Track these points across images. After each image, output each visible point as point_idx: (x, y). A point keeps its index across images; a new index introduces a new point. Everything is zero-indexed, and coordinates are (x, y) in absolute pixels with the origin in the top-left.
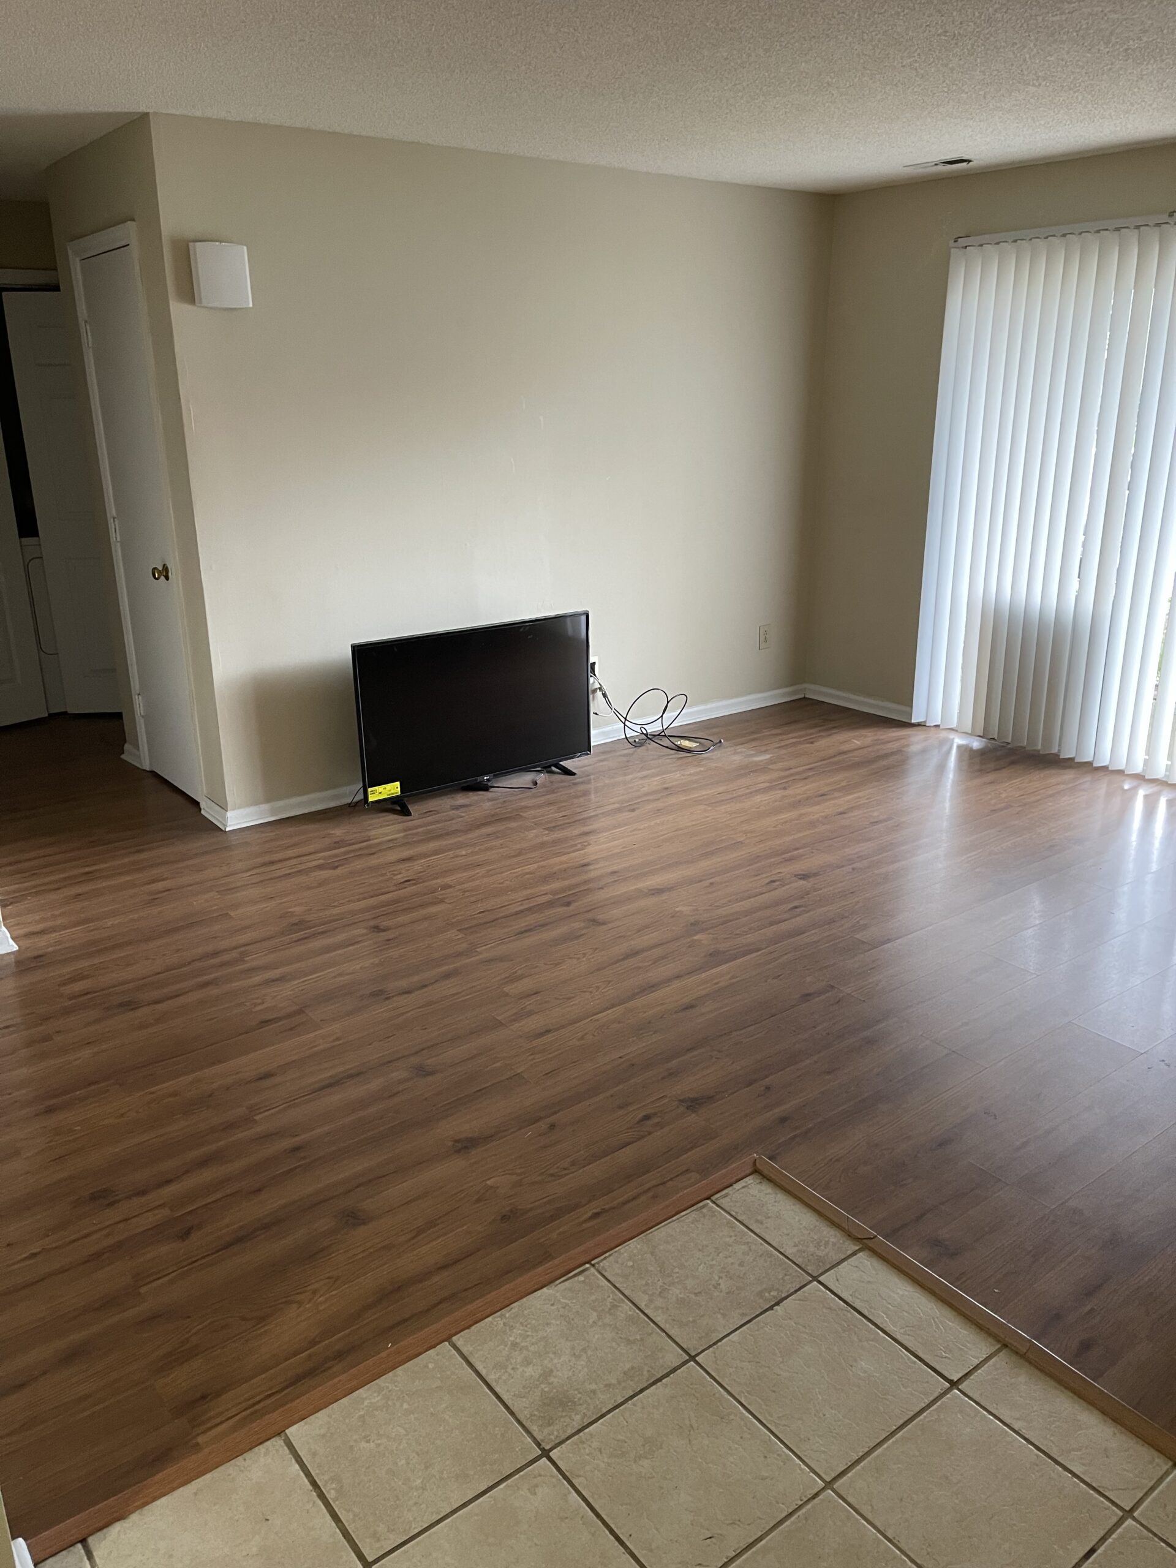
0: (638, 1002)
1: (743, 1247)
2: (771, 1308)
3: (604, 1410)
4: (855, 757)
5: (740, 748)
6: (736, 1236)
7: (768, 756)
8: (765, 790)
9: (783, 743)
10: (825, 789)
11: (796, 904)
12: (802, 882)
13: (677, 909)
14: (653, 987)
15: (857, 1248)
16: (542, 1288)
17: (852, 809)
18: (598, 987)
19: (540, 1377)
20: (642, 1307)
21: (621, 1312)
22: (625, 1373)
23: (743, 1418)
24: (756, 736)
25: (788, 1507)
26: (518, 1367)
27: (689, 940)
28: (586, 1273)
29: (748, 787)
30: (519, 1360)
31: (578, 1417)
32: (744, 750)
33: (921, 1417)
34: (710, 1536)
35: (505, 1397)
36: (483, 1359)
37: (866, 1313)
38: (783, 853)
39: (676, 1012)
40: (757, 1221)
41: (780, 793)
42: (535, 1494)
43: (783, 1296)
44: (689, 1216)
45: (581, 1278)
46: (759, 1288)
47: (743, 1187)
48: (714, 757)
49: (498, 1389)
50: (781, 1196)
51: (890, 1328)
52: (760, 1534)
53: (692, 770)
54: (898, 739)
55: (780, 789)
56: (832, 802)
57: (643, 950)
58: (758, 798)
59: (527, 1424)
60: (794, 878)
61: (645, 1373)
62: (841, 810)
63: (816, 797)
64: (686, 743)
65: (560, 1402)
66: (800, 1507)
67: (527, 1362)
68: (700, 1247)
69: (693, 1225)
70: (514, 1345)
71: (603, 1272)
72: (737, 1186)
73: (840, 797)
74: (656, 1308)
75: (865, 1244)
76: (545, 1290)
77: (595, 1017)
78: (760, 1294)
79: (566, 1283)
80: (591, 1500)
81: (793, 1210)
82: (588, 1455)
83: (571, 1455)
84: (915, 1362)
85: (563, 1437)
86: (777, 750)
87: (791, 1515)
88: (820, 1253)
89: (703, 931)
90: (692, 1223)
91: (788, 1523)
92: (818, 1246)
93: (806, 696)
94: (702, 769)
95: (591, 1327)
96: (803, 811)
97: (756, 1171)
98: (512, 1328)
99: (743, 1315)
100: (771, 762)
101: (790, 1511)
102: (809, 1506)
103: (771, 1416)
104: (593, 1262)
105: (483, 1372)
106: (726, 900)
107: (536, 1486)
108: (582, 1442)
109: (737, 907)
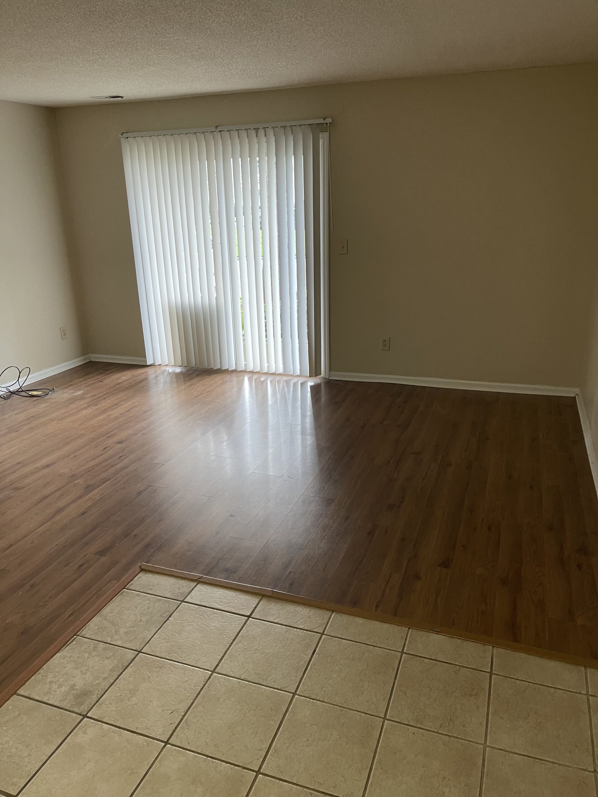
0: (57, 518)
1: (147, 601)
2: (168, 619)
3: (106, 688)
4: (125, 384)
5: (66, 390)
6: (142, 598)
7: (82, 392)
8: (86, 408)
9: (88, 384)
10: (116, 402)
11: (120, 455)
12: (120, 445)
13: (61, 472)
14: (61, 510)
15: (196, 583)
16: (56, 654)
17: (132, 408)
18: (32, 518)
19: (69, 689)
20: (109, 642)
21: (100, 648)
22: (110, 670)
23: (170, 664)
24: (72, 383)
25: (200, 687)
26: (57, 690)
27: (72, 484)
28: (76, 640)
29: (77, 408)
30: (56, 687)
31: (95, 696)
32: (68, 391)
33: (241, 633)
34: (172, 712)
35: (55, 704)
36: (37, 694)
37: (208, 605)
38: (107, 434)
39: (79, 517)
40: (150, 589)
41: (94, 408)
42: (86, 733)
43: (171, 613)
44: (117, 599)
45: (74, 643)
46: (160, 614)
47: (139, 578)
48: (53, 397)
49: (50, 702)
50: (156, 576)
51: (219, 607)
52: (192, 701)
53: (43, 405)
54: (143, 373)
55: (94, 406)
56: (122, 407)
57: (50, 495)
58: (84, 412)
59: (71, 709)
60: (116, 444)
61: (120, 666)
62: (127, 410)
63: (113, 406)
64: (35, 393)
65: (84, 694)
66: (205, 685)
67: (60, 686)
68: (128, 609)
69: (121, 602)
70: (51, 682)
71: (84, 636)
72: (136, 579)
73: (124, 404)
74: (116, 640)
75: (199, 581)
76: (57, 654)
77: (36, 532)
78: (161, 616)
79: (68, 648)
80: (114, 724)
81: (164, 579)
82: (106, 708)
83: (97, 712)
84: (232, 615)
85: (91, 706)
86: (85, 388)
87: (202, 689)
88: (181, 591)
89: (78, 479)
90: (120, 601)
91: (202, 692)
92: (179, 589)
93: (91, 360)
94: (48, 404)
95: (87, 660)
96: (109, 414)
97: (142, 570)
98: (47, 676)
99: (156, 627)
100: (84, 394)
101: (201, 687)
102: (208, 683)
103: (182, 658)
104: (77, 634)
105: (40, 699)
106: (85, 462)
107: (86, 730)
108: (101, 704)
109: (92, 463)
